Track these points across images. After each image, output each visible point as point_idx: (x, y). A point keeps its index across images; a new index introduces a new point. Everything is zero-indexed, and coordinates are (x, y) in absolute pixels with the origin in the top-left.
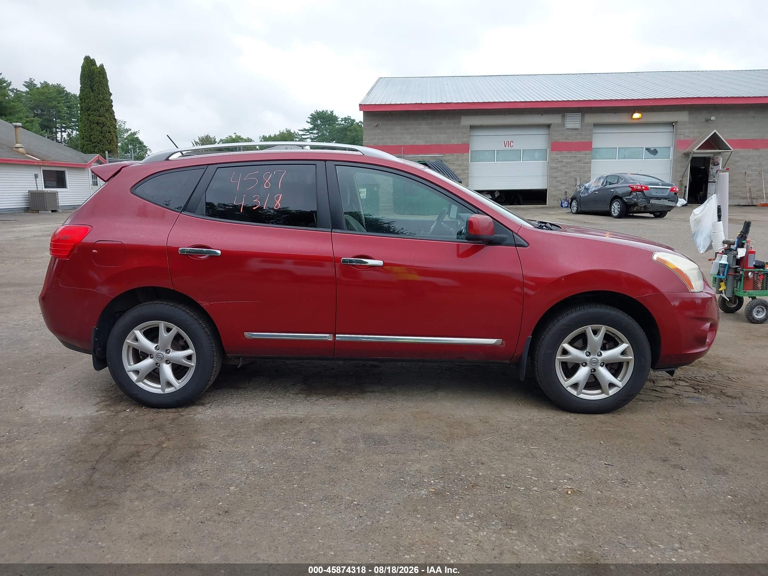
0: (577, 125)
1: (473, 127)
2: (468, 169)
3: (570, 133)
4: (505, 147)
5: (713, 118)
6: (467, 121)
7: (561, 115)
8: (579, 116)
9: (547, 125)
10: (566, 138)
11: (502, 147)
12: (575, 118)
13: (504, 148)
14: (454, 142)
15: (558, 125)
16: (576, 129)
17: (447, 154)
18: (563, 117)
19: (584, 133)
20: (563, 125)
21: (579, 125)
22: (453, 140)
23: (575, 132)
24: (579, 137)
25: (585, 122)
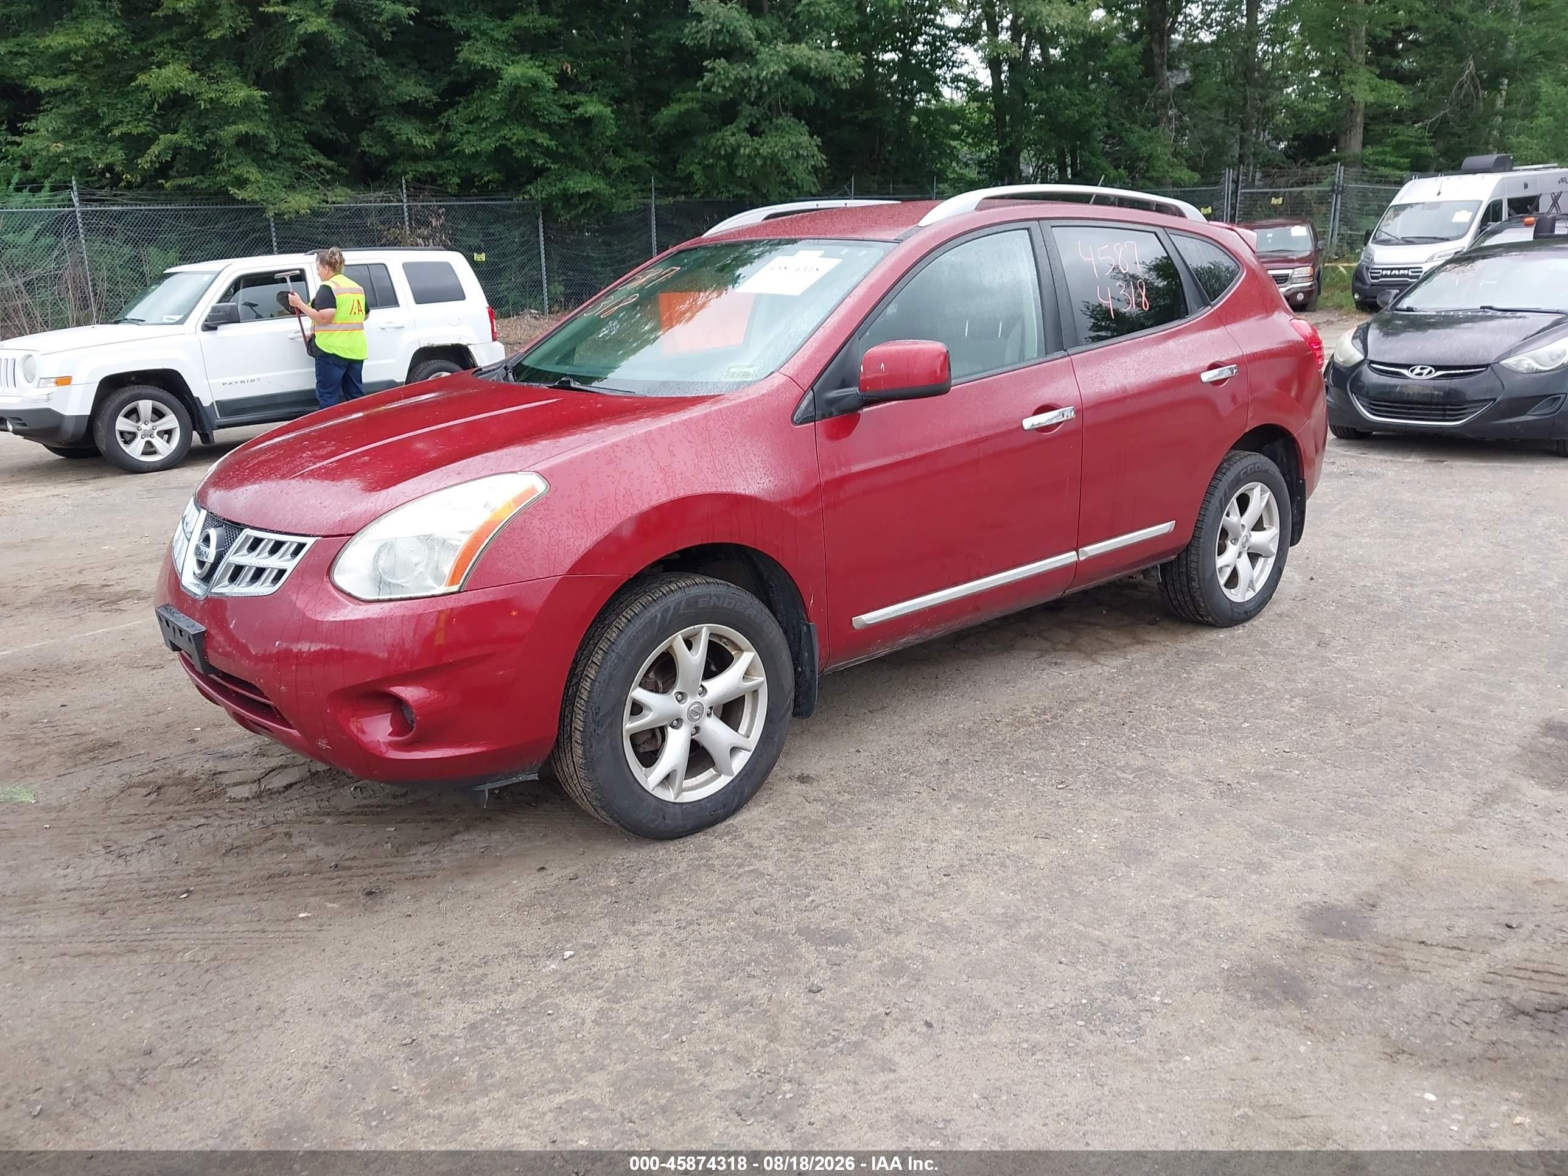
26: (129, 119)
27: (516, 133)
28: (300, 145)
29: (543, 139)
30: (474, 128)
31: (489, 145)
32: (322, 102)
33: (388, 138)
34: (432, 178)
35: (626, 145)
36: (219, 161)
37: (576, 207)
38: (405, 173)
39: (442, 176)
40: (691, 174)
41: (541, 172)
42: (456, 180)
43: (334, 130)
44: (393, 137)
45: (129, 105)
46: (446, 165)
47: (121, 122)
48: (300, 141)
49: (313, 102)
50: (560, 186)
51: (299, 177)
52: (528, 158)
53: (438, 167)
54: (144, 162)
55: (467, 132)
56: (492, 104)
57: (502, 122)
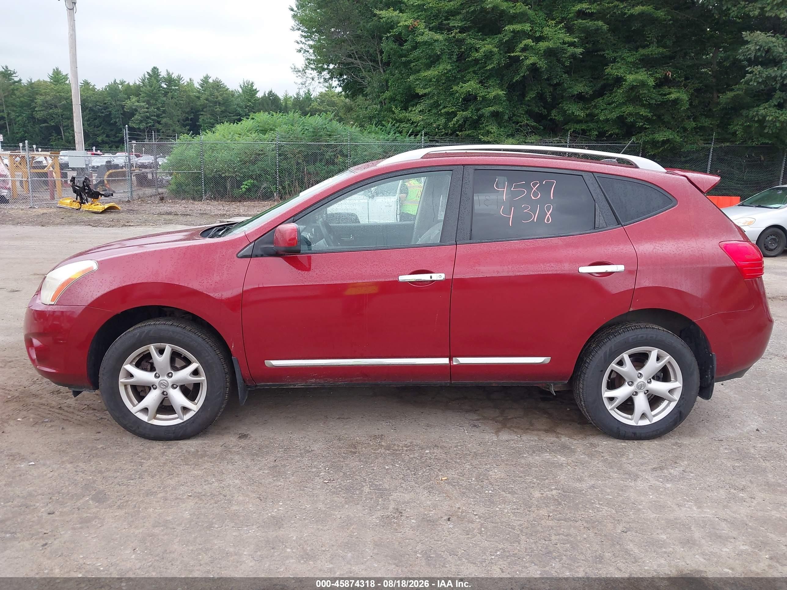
26: (451, 105)
27: (630, 109)
28: (522, 116)
29: (643, 112)
30: (609, 107)
31: (614, 115)
32: (534, 95)
33: (564, 112)
34: (584, 132)
35: (701, 115)
36: (483, 123)
37: (659, 147)
38: (570, 129)
39: (590, 130)
40: (736, 131)
41: (642, 129)
42: (596, 133)
43: (541, 108)
44: (566, 111)
45: (452, 99)
46: (592, 125)
47: (447, 107)
48: (522, 114)
49: (531, 95)
50: (651, 136)
51: (517, 130)
52: (635, 122)
53: (588, 126)
54: (451, 124)
55: (606, 109)
56: (619, 94)
57: (624, 103)
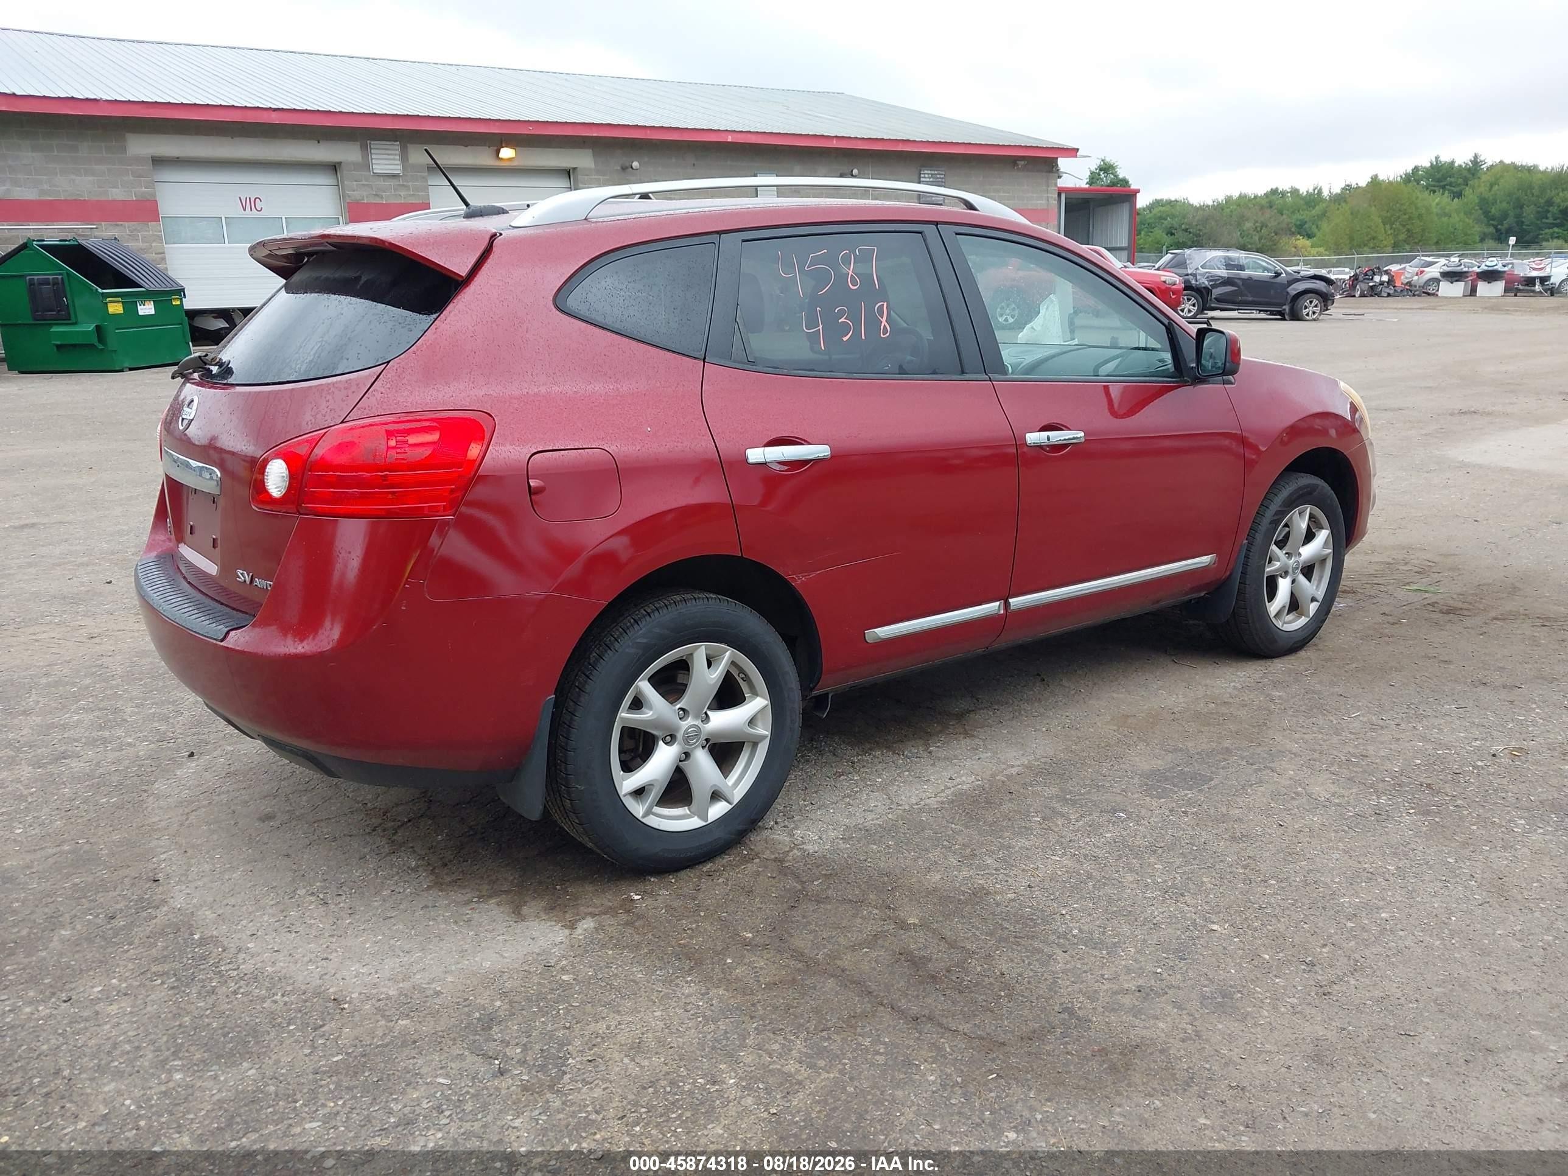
0: (396, 168)
1: (162, 161)
2: (164, 259)
3: (381, 183)
4: (245, 210)
5: (635, 164)
6: (142, 147)
7: (359, 143)
8: (397, 147)
9: (329, 166)
10: (376, 195)
11: (238, 212)
12: (390, 152)
13: (240, 213)
14: (117, 194)
15: (356, 166)
16: (394, 176)
17: (103, 223)
18: (365, 148)
19: (410, 184)
20: (367, 166)
21: (399, 167)
22: (114, 190)
23: (392, 183)
24: (402, 194)
25: (410, 161)
